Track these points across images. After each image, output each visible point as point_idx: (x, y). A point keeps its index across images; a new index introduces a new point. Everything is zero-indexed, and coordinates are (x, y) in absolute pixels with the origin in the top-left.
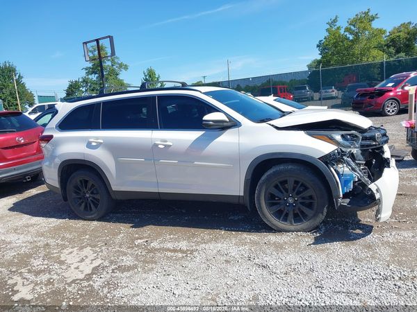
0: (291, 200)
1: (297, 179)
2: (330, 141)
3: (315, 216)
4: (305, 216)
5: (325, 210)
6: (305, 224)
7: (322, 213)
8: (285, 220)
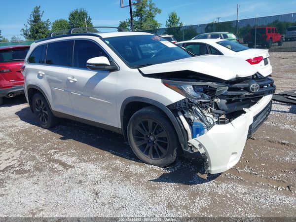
0: (152, 138)
1: (155, 122)
2: (179, 91)
3: (167, 155)
4: (161, 154)
5: (175, 152)
6: (160, 161)
7: (173, 154)
8: (147, 153)
